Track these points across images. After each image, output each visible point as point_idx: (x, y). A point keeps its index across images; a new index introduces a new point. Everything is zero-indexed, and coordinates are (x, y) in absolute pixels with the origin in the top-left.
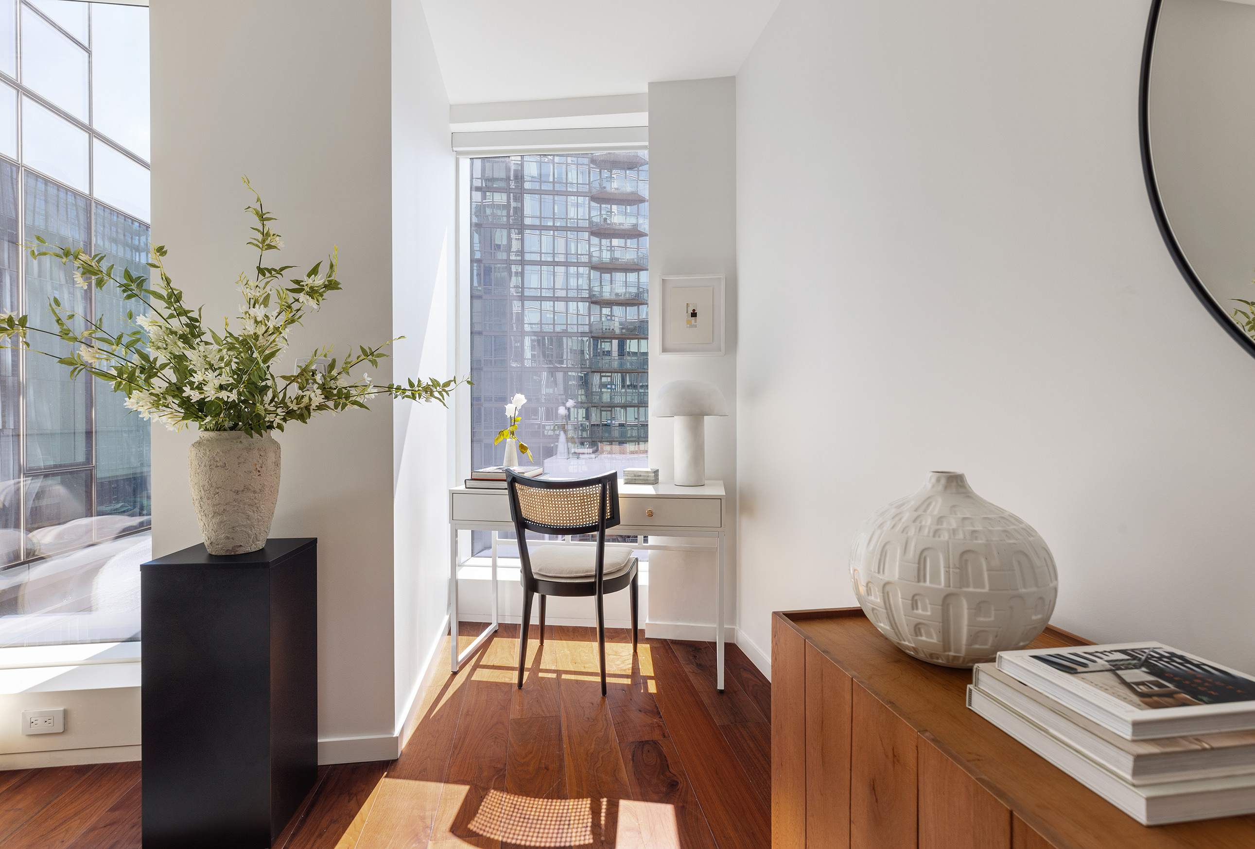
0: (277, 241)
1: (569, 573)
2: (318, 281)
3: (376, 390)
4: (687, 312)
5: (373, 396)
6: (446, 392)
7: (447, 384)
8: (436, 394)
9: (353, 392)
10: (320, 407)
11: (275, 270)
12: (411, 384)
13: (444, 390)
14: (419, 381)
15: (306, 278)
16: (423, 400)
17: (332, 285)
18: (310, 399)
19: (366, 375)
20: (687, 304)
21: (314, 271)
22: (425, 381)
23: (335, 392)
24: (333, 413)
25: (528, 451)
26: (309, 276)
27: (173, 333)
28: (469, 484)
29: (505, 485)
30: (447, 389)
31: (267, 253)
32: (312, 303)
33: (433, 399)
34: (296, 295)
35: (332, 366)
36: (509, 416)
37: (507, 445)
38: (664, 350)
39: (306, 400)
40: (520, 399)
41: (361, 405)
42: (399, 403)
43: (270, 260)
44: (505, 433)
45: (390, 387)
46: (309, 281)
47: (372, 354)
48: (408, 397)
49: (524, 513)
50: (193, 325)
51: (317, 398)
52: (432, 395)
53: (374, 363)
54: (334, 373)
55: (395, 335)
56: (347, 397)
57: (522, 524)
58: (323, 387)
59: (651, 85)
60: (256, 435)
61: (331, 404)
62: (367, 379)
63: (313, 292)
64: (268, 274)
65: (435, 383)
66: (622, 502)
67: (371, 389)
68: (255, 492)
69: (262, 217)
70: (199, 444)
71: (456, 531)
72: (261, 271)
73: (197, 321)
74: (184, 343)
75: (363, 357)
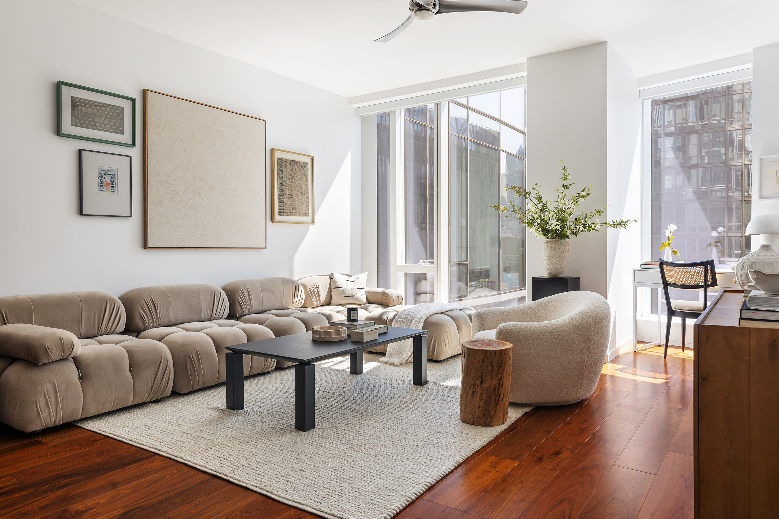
0: (569, 177)
1: (690, 308)
2: (584, 193)
3: (601, 225)
4: (776, 176)
5: (600, 227)
6: (627, 225)
7: (627, 222)
8: (623, 226)
9: (593, 226)
10: (582, 231)
11: (568, 186)
12: (613, 222)
13: (626, 224)
14: (617, 221)
15: (581, 193)
16: (618, 228)
17: (588, 194)
18: (580, 228)
19: (597, 219)
20: (776, 171)
21: (583, 191)
22: (619, 221)
23: (587, 226)
24: (586, 233)
25: (678, 253)
26: (582, 192)
27: (538, 209)
28: (643, 266)
29: (658, 267)
30: (627, 223)
31: (566, 181)
32: (583, 200)
33: (622, 227)
34: (578, 198)
35: (586, 217)
36: (667, 236)
37: (666, 250)
38: (761, 198)
39: (578, 229)
40: (673, 227)
41: (596, 230)
42: (610, 230)
43: (567, 183)
44: (665, 245)
45: (606, 223)
46: (582, 194)
47: (599, 212)
48: (612, 227)
49: (668, 279)
50: (544, 206)
51: (582, 228)
52: (621, 226)
53: (600, 215)
54: (586, 219)
55: (608, 205)
56: (591, 227)
57: (666, 284)
58: (583, 224)
59: (754, 49)
60: (563, 240)
61: (586, 230)
62: (598, 221)
63: (583, 197)
64: (566, 188)
65: (622, 221)
66: (718, 276)
67: (599, 224)
68: (562, 258)
69: (565, 170)
70: (547, 242)
71: (636, 287)
72: (564, 187)
73: (545, 205)
74: (541, 211)
75: (596, 213)
